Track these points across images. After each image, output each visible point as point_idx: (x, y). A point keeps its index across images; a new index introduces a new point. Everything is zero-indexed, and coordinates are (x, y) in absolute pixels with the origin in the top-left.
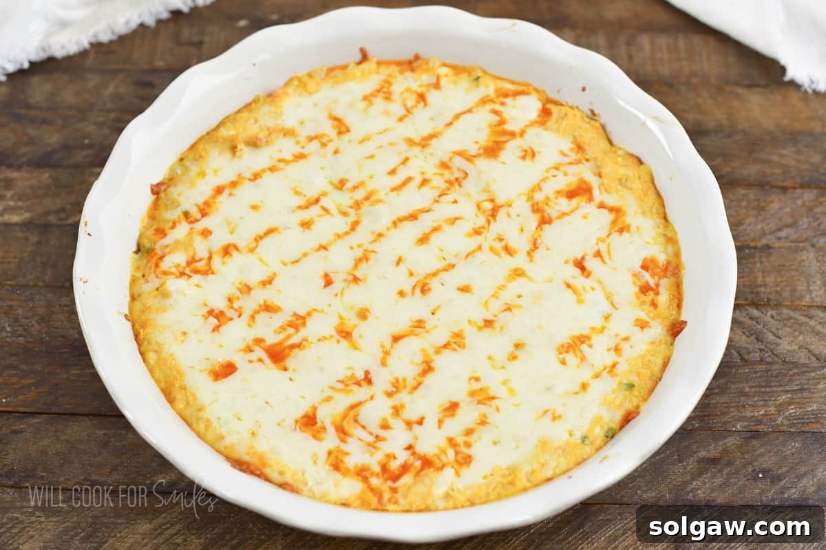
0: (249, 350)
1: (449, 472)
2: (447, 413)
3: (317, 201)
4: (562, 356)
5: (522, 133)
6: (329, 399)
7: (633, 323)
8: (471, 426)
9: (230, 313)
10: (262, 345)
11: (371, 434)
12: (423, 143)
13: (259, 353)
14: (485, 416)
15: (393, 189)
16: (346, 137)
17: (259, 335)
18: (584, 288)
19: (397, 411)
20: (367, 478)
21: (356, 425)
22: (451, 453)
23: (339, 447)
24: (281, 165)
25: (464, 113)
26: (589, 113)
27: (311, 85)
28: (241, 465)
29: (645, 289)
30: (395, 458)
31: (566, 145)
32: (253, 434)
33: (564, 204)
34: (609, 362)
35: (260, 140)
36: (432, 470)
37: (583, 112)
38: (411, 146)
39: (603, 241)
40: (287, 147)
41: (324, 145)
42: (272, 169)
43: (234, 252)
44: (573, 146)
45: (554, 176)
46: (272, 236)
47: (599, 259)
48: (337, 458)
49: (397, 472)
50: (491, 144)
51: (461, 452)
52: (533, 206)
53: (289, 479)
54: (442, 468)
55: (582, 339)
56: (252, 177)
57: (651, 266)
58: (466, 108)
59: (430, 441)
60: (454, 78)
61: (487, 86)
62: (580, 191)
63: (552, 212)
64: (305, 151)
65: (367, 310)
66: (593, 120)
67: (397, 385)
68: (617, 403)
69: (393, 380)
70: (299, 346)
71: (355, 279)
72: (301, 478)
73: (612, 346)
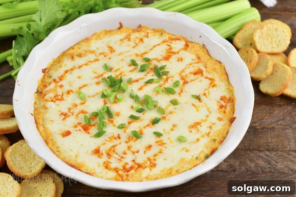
0: (76, 126)
1: (147, 169)
2: (147, 149)
3: (102, 75)
4: (190, 129)
5: (178, 53)
6: (104, 144)
7: (216, 118)
8: (156, 153)
9: (69, 114)
10: (81, 125)
11: (119, 156)
12: (142, 55)
13: (79, 128)
14: (161, 150)
15: (130, 71)
16: (113, 54)
17: (80, 122)
18: (199, 106)
19: (129, 148)
20: (118, 171)
21: (114, 153)
22: (148, 163)
23: (108, 160)
24: (89, 63)
25: (157, 45)
26: (202, 45)
27: (101, 36)
29: (221, 107)
30: (128, 164)
31: (194, 57)
32: (77, 156)
33: (193, 77)
34: (207, 132)
35: (82, 54)
36: (141, 168)
37: (200, 45)
38: (137, 57)
39: (207, 90)
40: (92, 57)
41: (105, 56)
42: (86, 64)
43: (71, 93)
44: (197, 57)
45: (189, 67)
46: (85, 87)
47: (205, 96)
48: (107, 164)
49: (129, 169)
50: (166, 56)
51: (152, 162)
52: (181, 77)
53: (89, 171)
54: (145, 168)
55: (198, 124)
56: (79, 67)
57: (224, 98)
59: (141, 159)
60: (154, 34)
61: (165, 36)
62: (199, 72)
63: (188, 80)
64: (98, 58)
66: (204, 48)
67: (129, 139)
68: (209, 146)
69: (128, 137)
70: (94, 125)
71: (115, 102)
72: (94, 171)
73: (209, 126)
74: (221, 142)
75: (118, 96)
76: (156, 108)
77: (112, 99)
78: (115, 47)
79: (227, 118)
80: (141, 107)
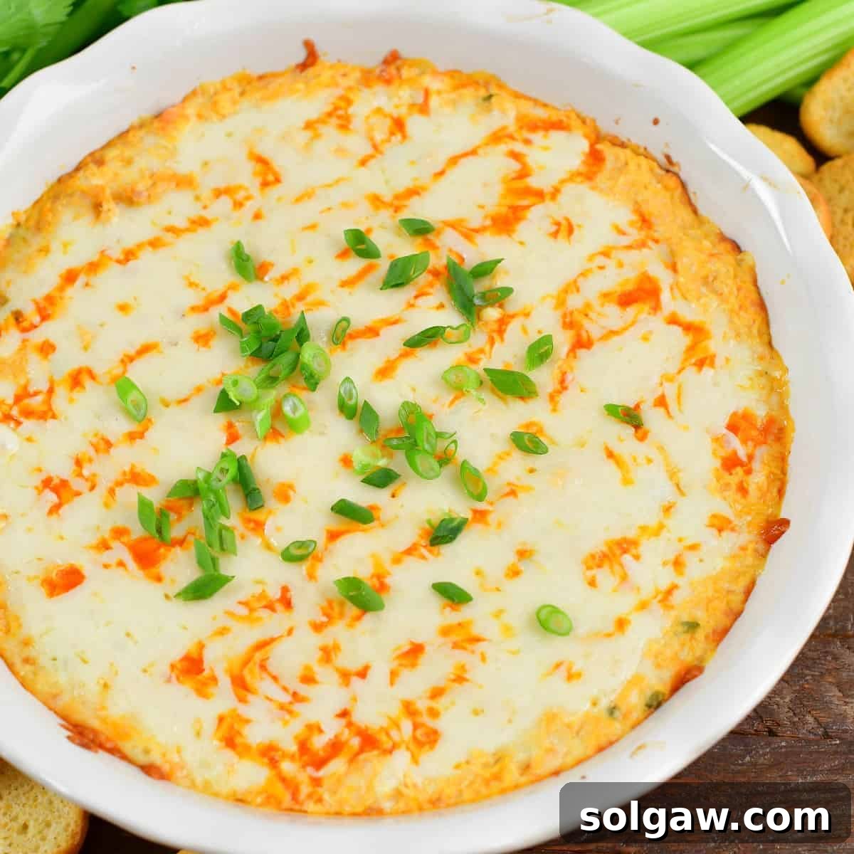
0: (104, 546)
1: (401, 759)
2: (404, 662)
3: (222, 298)
4: (590, 573)
5: (555, 193)
6: (223, 632)
7: (706, 521)
8: (442, 684)
9: (77, 484)
10: (125, 539)
11: (285, 689)
12: (396, 203)
13: (120, 552)
14: (463, 668)
15: (344, 284)
16: (275, 191)
17: (120, 523)
19: (327, 654)
20: (277, 762)
21: (264, 675)
22: (407, 726)
23: (234, 710)
24: (169, 237)
25: (465, 155)
26: (663, 161)
27: (224, 100)
28: (84, 736)
29: (731, 463)
30: (320, 731)
31: (624, 216)
32: (106, 686)
33: (613, 316)
34: (664, 584)
35: (140, 194)
36: (375, 753)
37: (654, 160)
38: (377, 208)
39: (670, 379)
40: (179, 207)
41: (238, 205)
42: (155, 244)
43: (87, 382)
44: (635, 218)
45: (601, 268)
46: (147, 356)
47: (661, 410)
48: (231, 727)
49: (322, 753)
50: (504, 210)
51: (423, 725)
52: (564, 316)
53: (156, 758)
54: (390, 752)
55: (625, 546)
56: (122, 257)
57: (743, 424)
58: (469, 148)
59: (371, 714)
60: (453, 96)
61: (503, 112)
62: (640, 294)
63: (593, 329)
64: (207, 214)
65: (291, 487)
66: (668, 171)
67: (330, 613)
68: (669, 653)
69: (325, 604)
70: (181, 542)
71: (274, 434)
72: (176, 759)
73: (671, 557)
74: (721, 634)
75: (287, 409)
76: (448, 470)
77: (261, 418)
78: (282, 160)
79: (749, 518)
80: (382, 463)
